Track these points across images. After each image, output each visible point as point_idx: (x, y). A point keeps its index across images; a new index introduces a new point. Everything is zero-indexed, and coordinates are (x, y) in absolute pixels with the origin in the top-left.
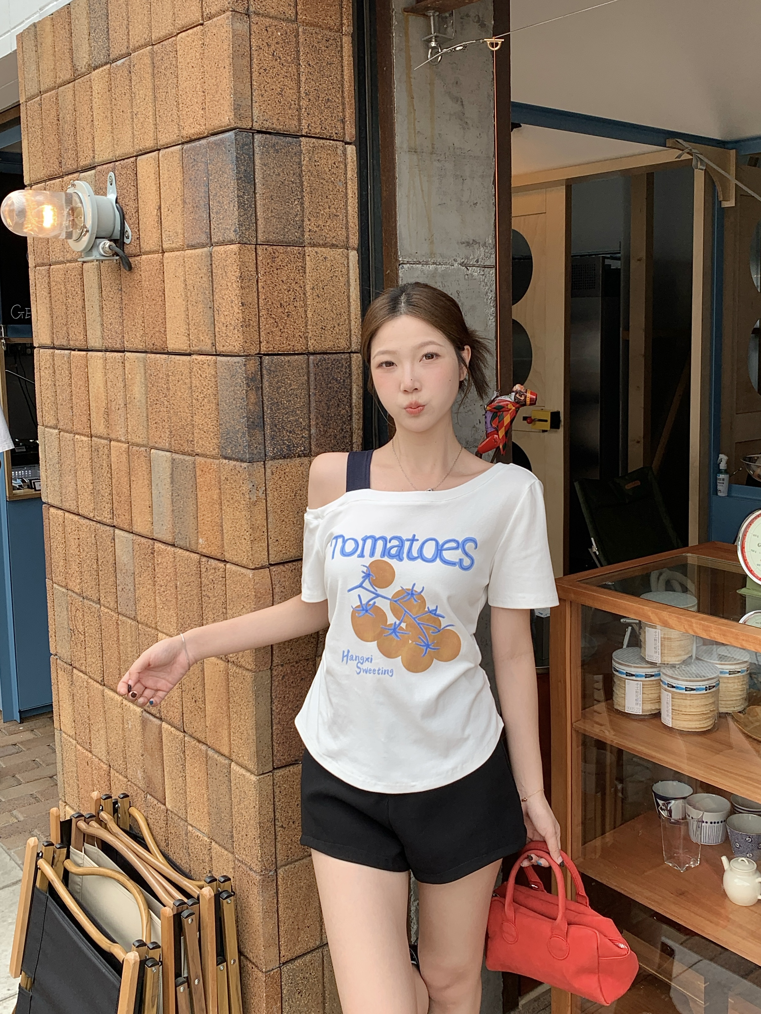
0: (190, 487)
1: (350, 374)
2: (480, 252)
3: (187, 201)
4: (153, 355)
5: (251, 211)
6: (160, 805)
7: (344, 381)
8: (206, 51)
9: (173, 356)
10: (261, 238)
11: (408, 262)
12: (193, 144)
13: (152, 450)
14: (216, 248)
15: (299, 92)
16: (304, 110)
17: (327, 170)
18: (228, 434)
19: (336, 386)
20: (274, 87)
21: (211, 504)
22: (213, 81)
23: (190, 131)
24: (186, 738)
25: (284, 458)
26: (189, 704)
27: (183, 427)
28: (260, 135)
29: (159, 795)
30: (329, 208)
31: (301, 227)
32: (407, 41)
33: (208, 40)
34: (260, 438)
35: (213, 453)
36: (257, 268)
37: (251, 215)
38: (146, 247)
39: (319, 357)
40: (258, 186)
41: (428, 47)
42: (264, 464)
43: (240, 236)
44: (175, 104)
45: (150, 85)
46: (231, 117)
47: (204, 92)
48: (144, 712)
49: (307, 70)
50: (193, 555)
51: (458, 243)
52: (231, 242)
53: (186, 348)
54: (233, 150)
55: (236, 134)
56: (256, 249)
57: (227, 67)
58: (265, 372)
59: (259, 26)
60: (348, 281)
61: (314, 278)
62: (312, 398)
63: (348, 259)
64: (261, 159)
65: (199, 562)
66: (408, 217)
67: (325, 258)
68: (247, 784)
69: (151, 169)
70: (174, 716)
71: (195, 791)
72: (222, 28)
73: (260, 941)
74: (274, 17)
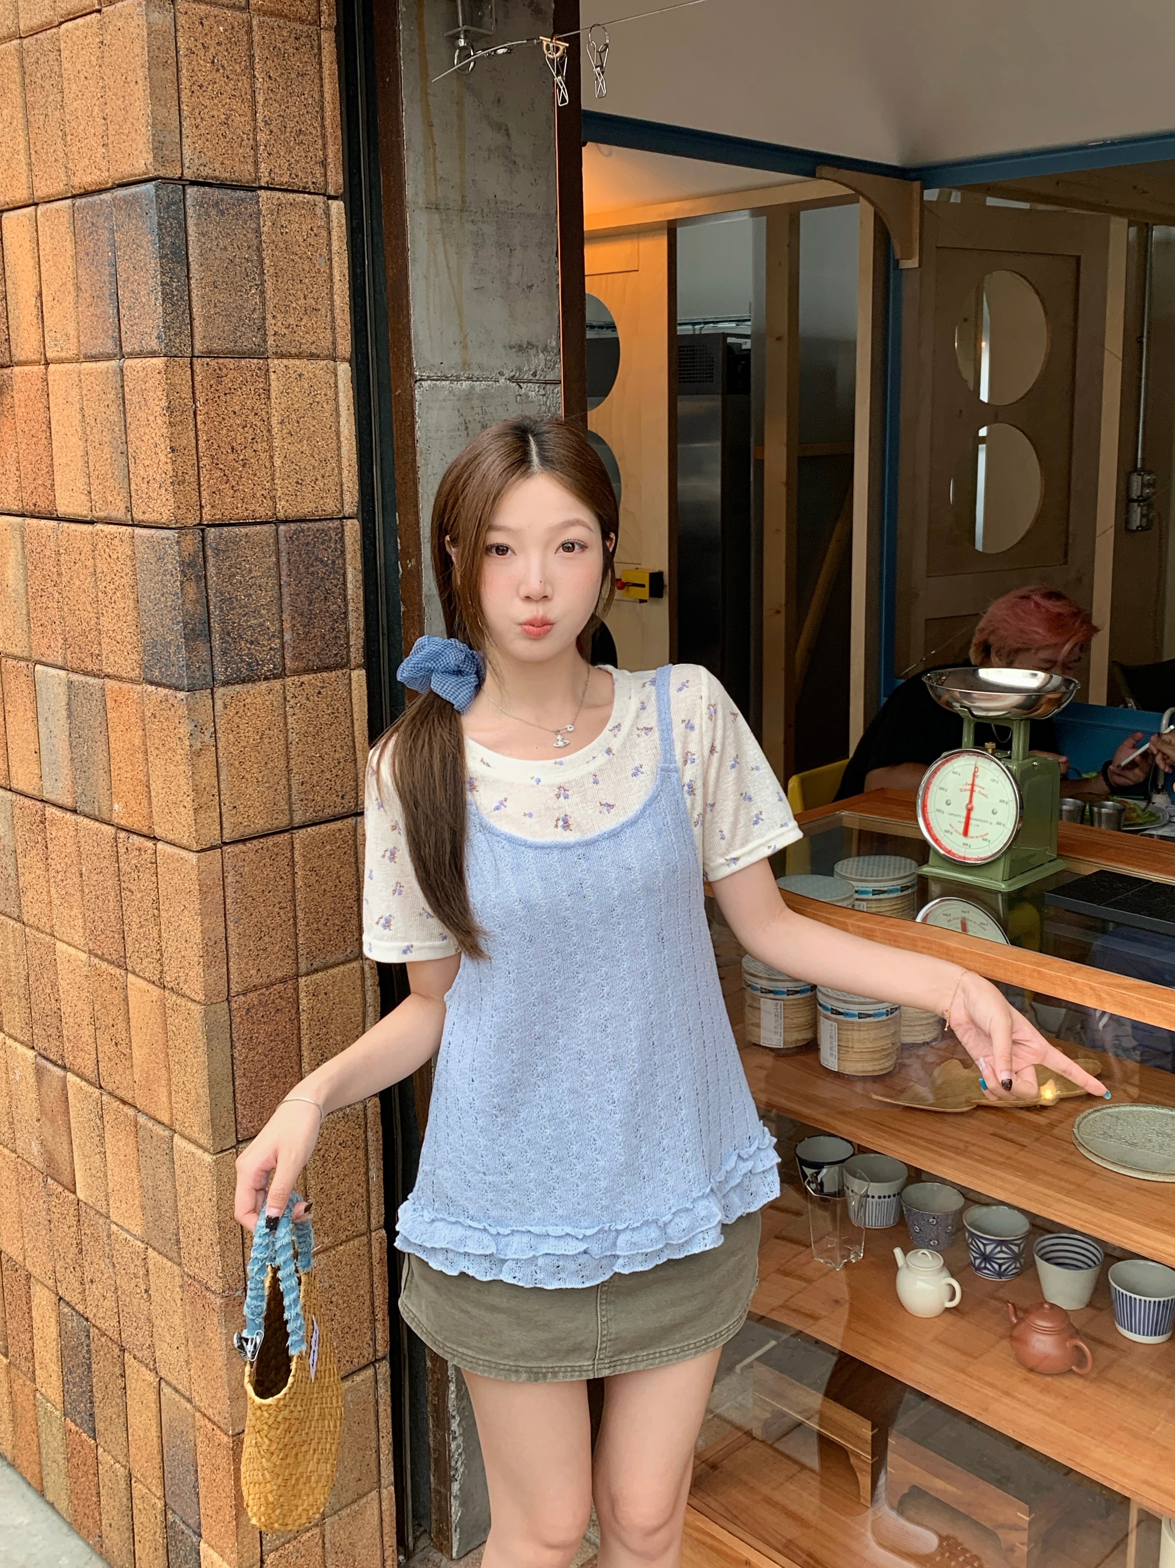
0: (97, 724)
1: (343, 552)
2: (539, 360)
3: (83, 287)
4: (35, 521)
5: (184, 305)
6: (67, 1193)
7: (334, 562)
8: (106, 54)
9: (66, 524)
10: (198, 347)
11: (429, 378)
12: (90, 199)
13: (38, 667)
14: (129, 362)
15: (255, 120)
16: (262, 147)
17: (301, 240)
18: (155, 647)
19: (321, 570)
20: (215, 113)
21: (130, 752)
22: (119, 102)
23: (85, 179)
24: (104, 1098)
25: (244, 681)
26: (107, 1049)
27: (83, 633)
28: (195, 188)
29: (66, 1179)
30: (305, 298)
31: (262, 328)
32: (422, 37)
33: (109, 37)
34: (204, 653)
35: (132, 675)
36: (193, 393)
37: (183, 313)
38: (19, 355)
39: (293, 526)
40: (194, 267)
41: (455, 47)
42: (212, 693)
43: (167, 345)
44: (60, 134)
45: (19, 102)
46: (148, 162)
47: (104, 119)
48: (39, 1058)
49: (266, 86)
50: (105, 828)
51: (504, 347)
52: (153, 354)
53: (85, 513)
54: (153, 212)
55: (157, 188)
56: (191, 363)
57: (140, 82)
58: (209, 552)
59: (190, 17)
60: (337, 409)
61: (283, 406)
62: (285, 590)
63: (336, 375)
64: (197, 225)
65: (115, 839)
66: (428, 309)
67: (300, 375)
68: (198, 1166)
69: (28, 235)
70: (84, 1064)
71: (121, 1174)
72: (131, 20)
73: (226, 1391)
74: (213, 5)
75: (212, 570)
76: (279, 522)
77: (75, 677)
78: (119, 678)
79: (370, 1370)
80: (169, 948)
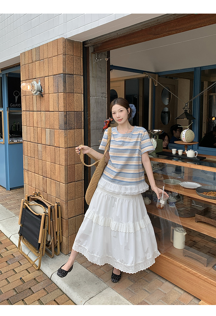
0: (53, 135)
1: (82, 116)
2: (104, 95)
3: (54, 85)
4: (47, 112)
6: (46, 193)
9: (51, 112)
11: (92, 96)
12: (55, 76)
13: (46, 129)
14: (59, 93)
15: (74, 67)
16: (74, 70)
17: (78, 80)
18: (61, 125)
19: (79, 117)
20: (69, 67)
21: (57, 138)
22: (59, 65)
24: (51, 180)
25: (70, 129)
26: (52, 174)
27: (52, 124)
28: (67, 75)
30: (78, 87)
31: (74, 90)
32: (92, 58)
33: (59, 58)
34: (66, 126)
36: (66, 97)
37: (65, 88)
38: (46, 93)
40: (67, 83)
41: (95, 59)
42: (67, 130)
43: (64, 92)
44: (52, 69)
45: (47, 65)
46: (62, 72)
47: (57, 67)
48: (43, 177)
49: (75, 64)
51: (101, 93)
53: (53, 110)
54: (63, 77)
56: (66, 94)
57: (62, 63)
58: (67, 115)
59: (67, 57)
60: (81, 99)
61: (76, 99)
62: (75, 119)
63: (81, 96)
64: (67, 79)
65: (55, 148)
66: (92, 88)
67: (78, 95)
68: (63, 186)
69: (47, 80)
70: (49, 176)
71: (53, 189)
72: (61, 57)
73: (65, 214)
74: (70, 55)
75: (67, 117)
76: (75, 112)
77: (50, 130)
78: (56, 129)
79: (82, 215)
80: (61, 160)
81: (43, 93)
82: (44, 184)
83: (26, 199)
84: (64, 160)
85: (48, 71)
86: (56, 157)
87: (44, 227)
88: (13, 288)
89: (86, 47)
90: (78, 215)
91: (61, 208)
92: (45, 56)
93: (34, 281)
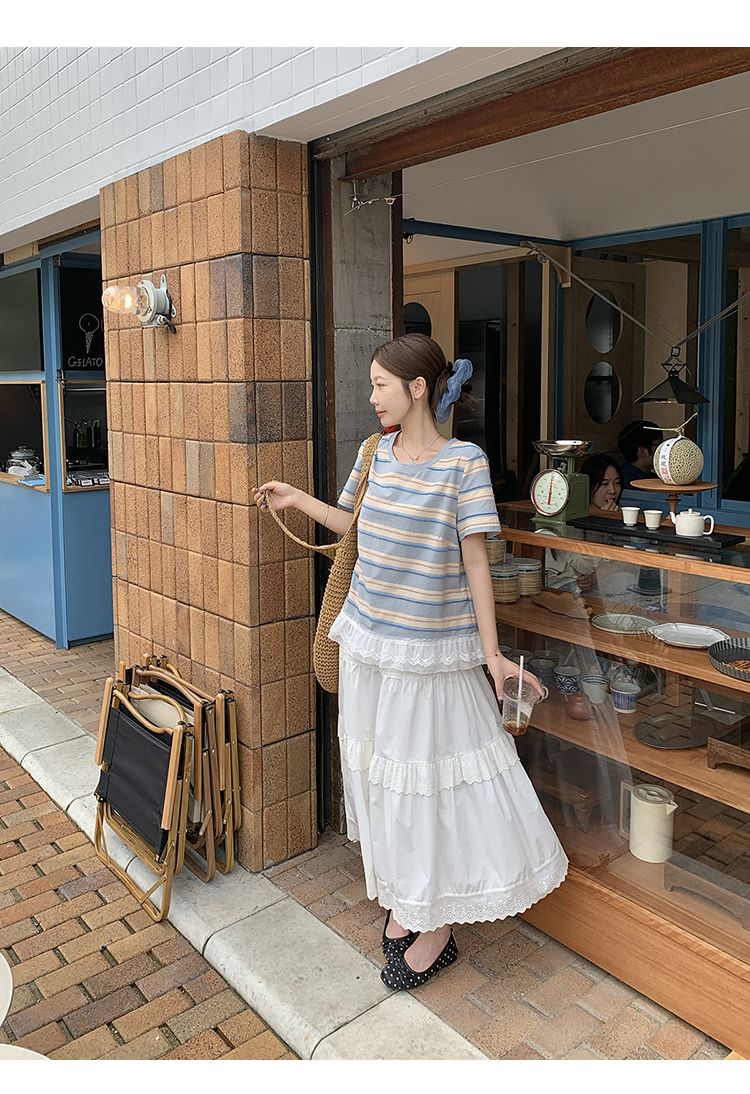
0: (210, 460)
1: (305, 395)
2: (383, 322)
3: (212, 293)
4: (188, 383)
5: (251, 299)
6: (187, 659)
7: (302, 398)
8: (225, 208)
9: (202, 384)
10: (256, 314)
11: (340, 328)
12: (216, 261)
13: (187, 441)
14: (229, 320)
15: (278, 231)
16: (280, 241)
17: (293, 275)
18: (235, 428)
19: (297, 400)
20: (264, 228)
21: (223, 470)
22: (230, 225)
23: (215, 253)
24: (206, 614)
25: (268, 442)
27: (207, 425)
28: (256, 256)
29: (187, 653)
30: (294, 297)
31: (278, 308)
32: (340, 198)
33: (226, 202)
34: (254, 430)
35: (226, 439)
36: (253, 332)
37: (250, 302)
38: (185, 319)
39: (287, 383)
40: (254, 285)
41: (352, 201)
42: (256, 445)
43: (244, 313)
44: (206, 237)
45: (190, 225)
46: (240, 247)
47: (223, 231)
48: (178, 603)
49: (282, 218)
50: (211, 501)
51: (370, 316)
52: (239, 317)
53: (209, 378)
54: (240, 265)
55: (242, 256)
56: (253, 321)
57: (238, 218)
58: (257, 392)
59: (256, 195)
60: (305, 339)
61: (285, 337)
62: (283, 407)
63: (305, 326)
64: (256, 269)
65: (216, 505)
66: (340, 301)
67: (292, 326)
68: (244, 633)
69: (191, 274)
70: (198, 601)
71: (211, 645)
72: (235, 196)
73: (251, 729)
74: (264, 189)
75: (257, 398)
76: (282, 381)
77: (201, 443)
78: (219, 441)
79: (308, 734)
80: (236, 545)
81: (174, 321)
82: (182, 629)
83: (121, 676)
84: (246, 546)
85: (190, 245)
86: (221, 536)
87: (180, 775)
88: (78, 981)
89: (319, 161)
90: (296, 733)
91: (239, 710)
92: (183, 195)
93: (146, 959)
